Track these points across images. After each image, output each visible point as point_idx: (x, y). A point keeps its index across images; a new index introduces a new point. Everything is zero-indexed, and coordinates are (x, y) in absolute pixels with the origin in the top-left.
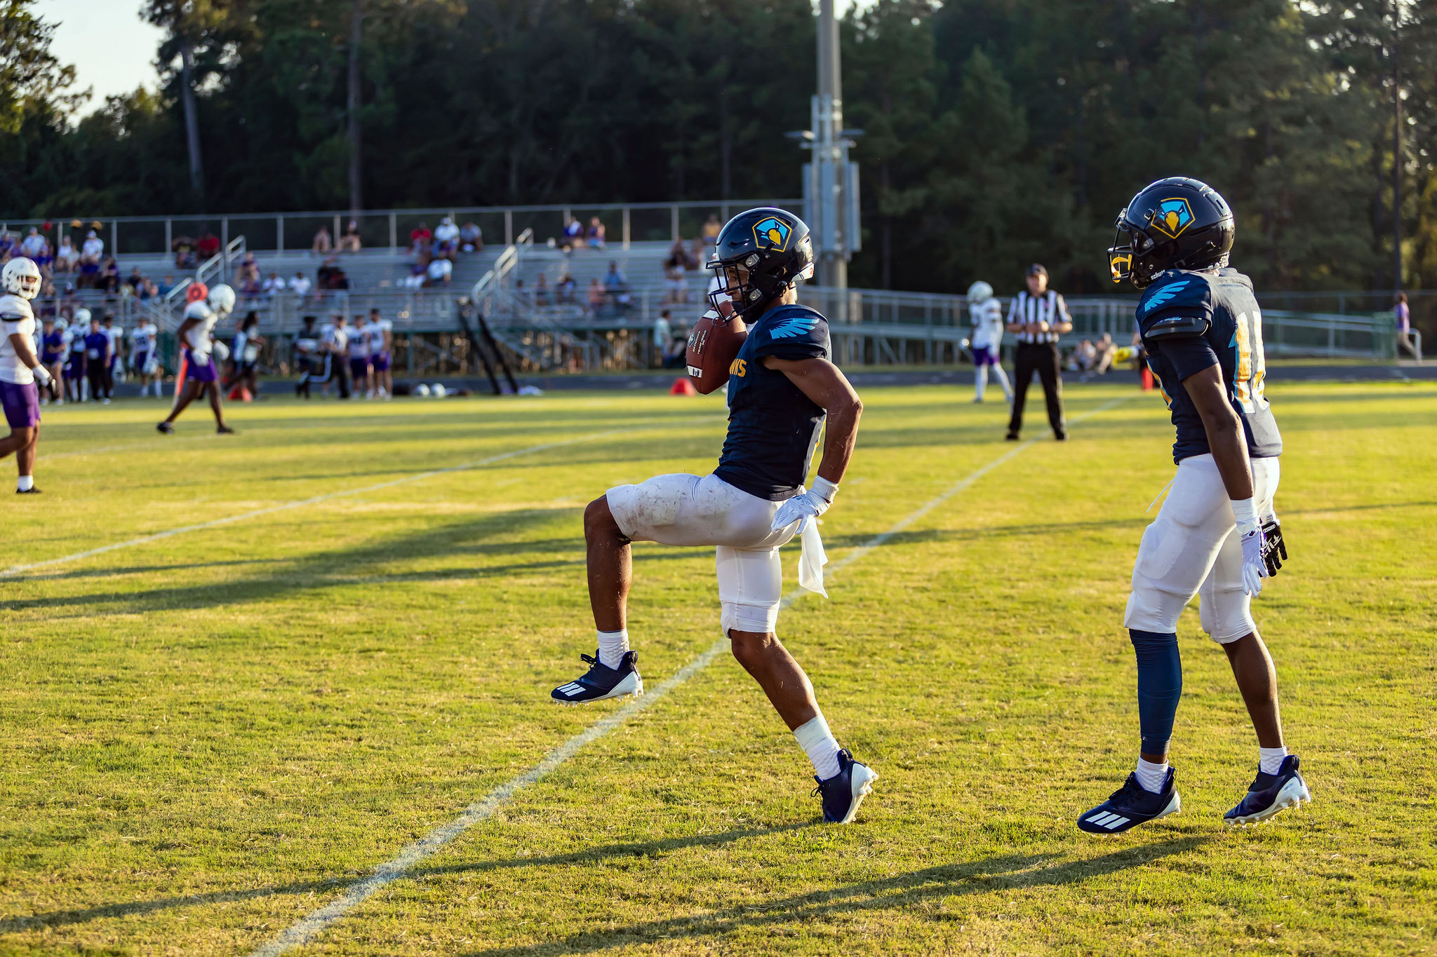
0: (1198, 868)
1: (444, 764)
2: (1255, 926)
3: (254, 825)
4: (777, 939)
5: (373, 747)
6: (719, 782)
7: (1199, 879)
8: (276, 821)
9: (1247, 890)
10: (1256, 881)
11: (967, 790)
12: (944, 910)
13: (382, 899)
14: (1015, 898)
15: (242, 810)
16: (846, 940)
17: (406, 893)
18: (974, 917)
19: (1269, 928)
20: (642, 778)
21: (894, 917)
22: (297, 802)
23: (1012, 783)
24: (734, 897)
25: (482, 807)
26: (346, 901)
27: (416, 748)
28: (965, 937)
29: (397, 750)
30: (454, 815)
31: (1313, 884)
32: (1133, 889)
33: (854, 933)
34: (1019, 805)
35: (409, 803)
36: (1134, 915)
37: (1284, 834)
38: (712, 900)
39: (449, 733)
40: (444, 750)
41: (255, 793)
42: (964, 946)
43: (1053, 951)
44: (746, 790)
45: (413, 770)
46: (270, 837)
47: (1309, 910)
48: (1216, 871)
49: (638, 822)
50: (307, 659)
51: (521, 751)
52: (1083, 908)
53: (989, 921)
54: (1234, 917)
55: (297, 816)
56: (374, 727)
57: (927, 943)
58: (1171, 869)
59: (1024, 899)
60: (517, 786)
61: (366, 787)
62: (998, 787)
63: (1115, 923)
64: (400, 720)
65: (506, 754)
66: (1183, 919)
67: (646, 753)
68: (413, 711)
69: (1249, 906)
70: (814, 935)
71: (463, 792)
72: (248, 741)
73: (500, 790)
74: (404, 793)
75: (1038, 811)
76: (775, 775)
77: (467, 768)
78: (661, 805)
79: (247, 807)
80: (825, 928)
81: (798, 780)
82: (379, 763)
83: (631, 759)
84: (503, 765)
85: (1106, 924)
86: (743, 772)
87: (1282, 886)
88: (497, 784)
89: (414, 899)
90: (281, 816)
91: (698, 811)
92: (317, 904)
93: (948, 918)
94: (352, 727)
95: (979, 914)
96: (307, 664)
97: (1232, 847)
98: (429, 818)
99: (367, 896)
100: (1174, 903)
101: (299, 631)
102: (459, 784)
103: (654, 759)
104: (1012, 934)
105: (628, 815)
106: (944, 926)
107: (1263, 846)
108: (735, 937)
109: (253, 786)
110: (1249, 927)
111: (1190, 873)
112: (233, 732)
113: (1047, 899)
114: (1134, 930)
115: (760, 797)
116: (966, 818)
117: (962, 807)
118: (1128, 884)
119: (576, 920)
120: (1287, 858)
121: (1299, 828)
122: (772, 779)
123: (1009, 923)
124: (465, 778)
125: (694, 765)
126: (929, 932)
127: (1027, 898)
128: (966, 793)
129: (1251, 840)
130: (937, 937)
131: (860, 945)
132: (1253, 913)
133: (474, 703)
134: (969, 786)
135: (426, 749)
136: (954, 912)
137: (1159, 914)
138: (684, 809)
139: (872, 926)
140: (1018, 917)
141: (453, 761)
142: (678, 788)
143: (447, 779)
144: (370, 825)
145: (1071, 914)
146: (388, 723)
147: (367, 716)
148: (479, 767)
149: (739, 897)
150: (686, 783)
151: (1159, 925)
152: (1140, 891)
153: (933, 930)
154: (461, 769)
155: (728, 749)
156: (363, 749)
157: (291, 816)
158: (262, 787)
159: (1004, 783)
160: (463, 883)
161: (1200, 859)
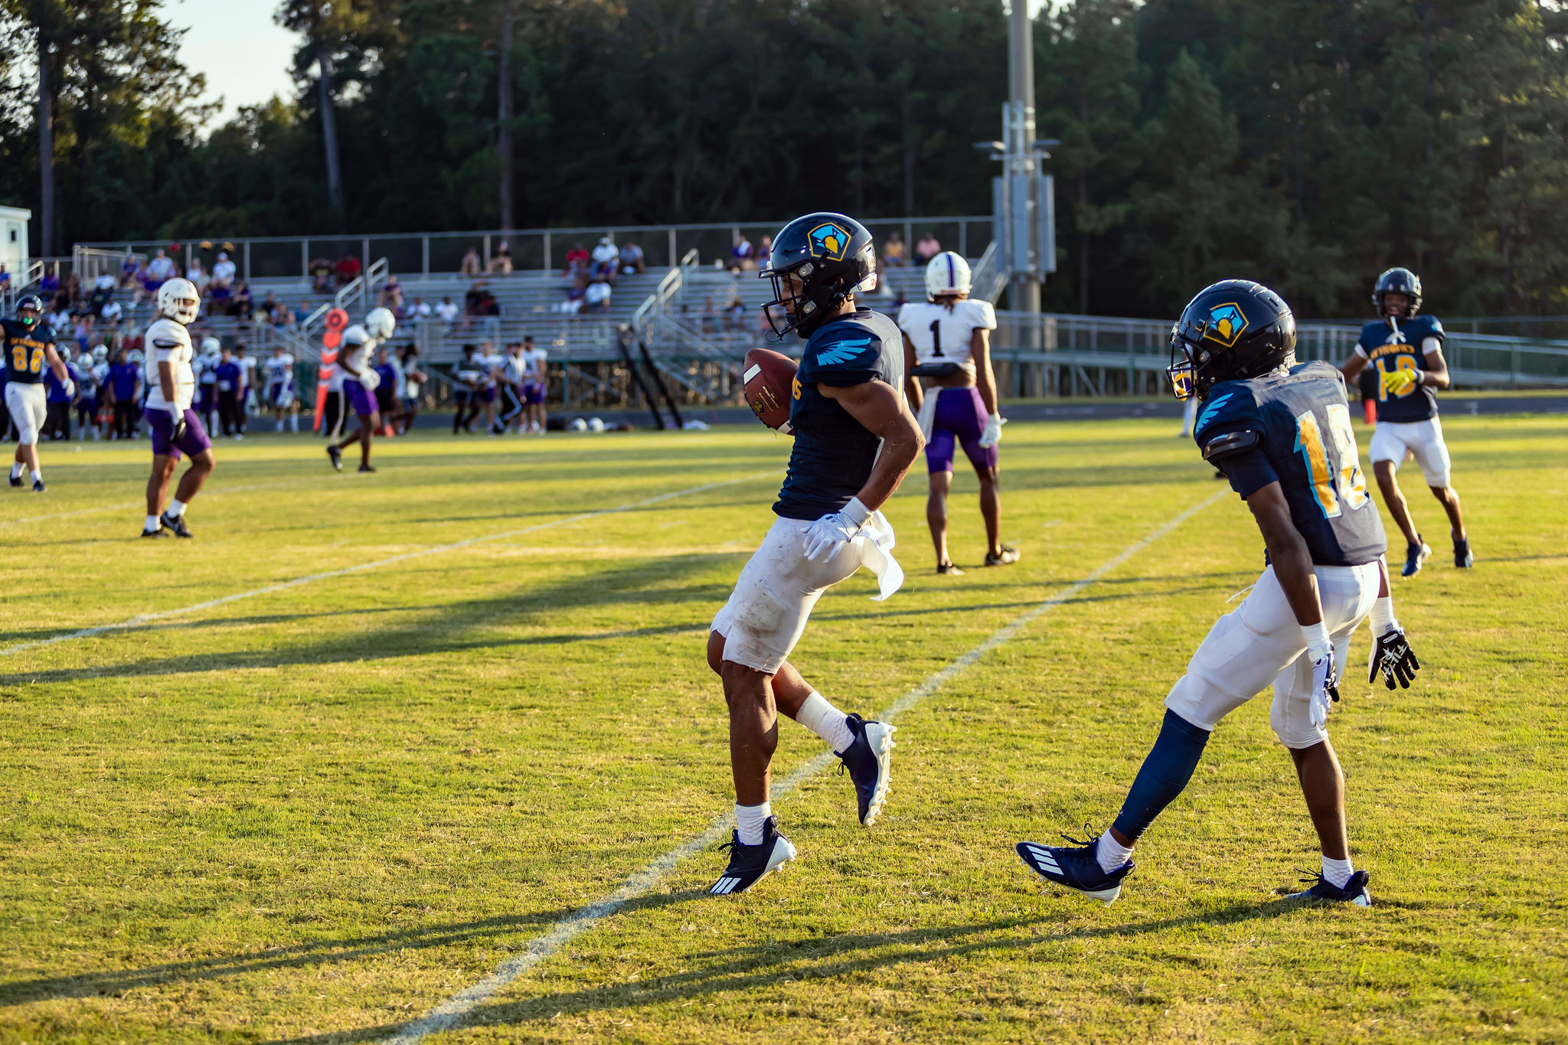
0: (1426, 948)
1: (602, 831)
2: (1489, 1012)
3: (396, 897)
4: (964, 1024)
5: (525, 813)
6: (900, 852)
7: (1426, 960)
8: (420, 893)
9: (1480, 973)
10: (1490, 963)
11: (1173, 861)
12: (1147, 993)
13: (535, 978)
14: (1224, 980)
15: (384, 880)
16: (1040, 1025)
17: (561, 971)
18: (1179, 1000)
19: (1504, 1014)
20: (817, 846)
21: (1092, 1000)
22: (444, 872)
23: (1222, 854)
24: (917, 977)
25: (644, 878)
26: (496, 979)
27: (572, 813)
28: (1169, 1022)
29: (551, 816)
30: (613, 887)
31: (1553, 966)
32: (1354, 970)
33: (1048, 1017)
34: (1229, 878)
35: (564, 874)
36: (1356, 999)
37: (1522, 911)
38: (893, 980)
39: (607, 797)
40: (602, 815)
41: (398, 861)
42: (1168, 1033)
43: (1267, 1038)
44: (931, 861)
45: (568, 837)
46: (414, 910)
47: (1550, 995)
48: (1446, 951)
49: (813, 895)
50: (454, 716)
51: (685, 817)
52: (1300, 991)
53: (1196, 1005)
54: (1466, 1002)
55: (443, 887)
56: (527, 790)
57: (1129, 1028)
58: (1397, 948)
59: (1234, 981)
60: (681, 856)
61: (518, 856)
62: (1205, 858)
63: (1335, 1008)
64: (555, 783)
65: (670, 820)
66: (1410, 1004)
67: (821, 820)
68: (569, 773)
69: (1483, 990)
70: (1005, 1019)
71: (623, 862)
72: (391, 806)
73: (663, 859)
74: (559, 862)
75: (1250, 884)
76: (962, 844)
77: (628, 837)
78: (838, 876)
79: (390, 877)
80: (1017, 1012)
81: (987, 850)
82: (532, 830)
83: (805, 826)
84: (667, 833)
85: (1325, 1008)
86: (928, 840)
87: (1519, 968)
88: (659, 853)
89: (570, 978)
90: (426, 887)
91: (878, 883)
92: (465, 983)
93: (1152, 1001)
94: (503, 790)
95: (1185, 998)
96: (455, 721)
97: (1463, 925)
98: (586, 889)
99: (519, 974)
100: (1400, 987)
101: (446, 686)
102: (618, 853)
103: (830, 826)
104: (1222, 1019)
105: (802, 887)
106: (1147, 1010)
107: (1499, 925)
108: (918, 1021)
109: (396, 855)
110: (1483, 1014)
111: (1417, 953)
112: (374, 795)
113: (1259, 981)
114: (1356, 1016)
115: (946, 868)
116: (1171, 892)
117: (1166, 880)
118: (1349, 965)
119: (745, 1001)
120: (1525, 937)
121: (1538, 904)
122: (958, 848)
123: (1218, 1007)
124: (624, 846)
125: (873, 833)
126: (1130, 1016)
127: (1238, 979)
128: (1171, 866)
129: (1485, 917)
130: (1139, 1023)
131: (1054, 1031)
132: (1487, 998)
133: (635, 764)
134: (1174, 857)
135: (583, 815)
136: (1157, 995)
137: (1383, 998)
138: (862, 881)
139: (1068, 1010)
140: (1228, 1000)
141: (611, 828)
142: (857, 858)
143: (606, 847)
144: (522, 896)
145: (1286, 998)
146: (542, 786)
147: (519, 778)
148: (640, 834)
149: (923, 978)
150: (865, 853)
151: (1384, 1010)
152: (1362, 973)
153: (1134, 1014)
154: (621, 837)
155: (911, 815)
156: (515, 814)
157: (437, 886)
158: (405, 856)
159: (1213, 854)
160: (622, 960)
161: (1429, 939)
